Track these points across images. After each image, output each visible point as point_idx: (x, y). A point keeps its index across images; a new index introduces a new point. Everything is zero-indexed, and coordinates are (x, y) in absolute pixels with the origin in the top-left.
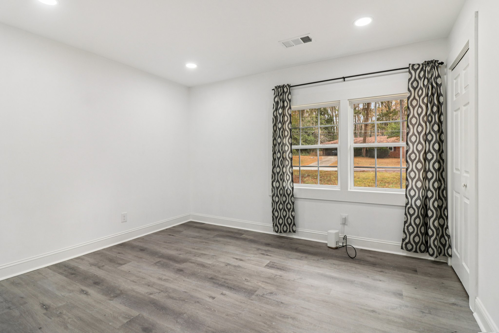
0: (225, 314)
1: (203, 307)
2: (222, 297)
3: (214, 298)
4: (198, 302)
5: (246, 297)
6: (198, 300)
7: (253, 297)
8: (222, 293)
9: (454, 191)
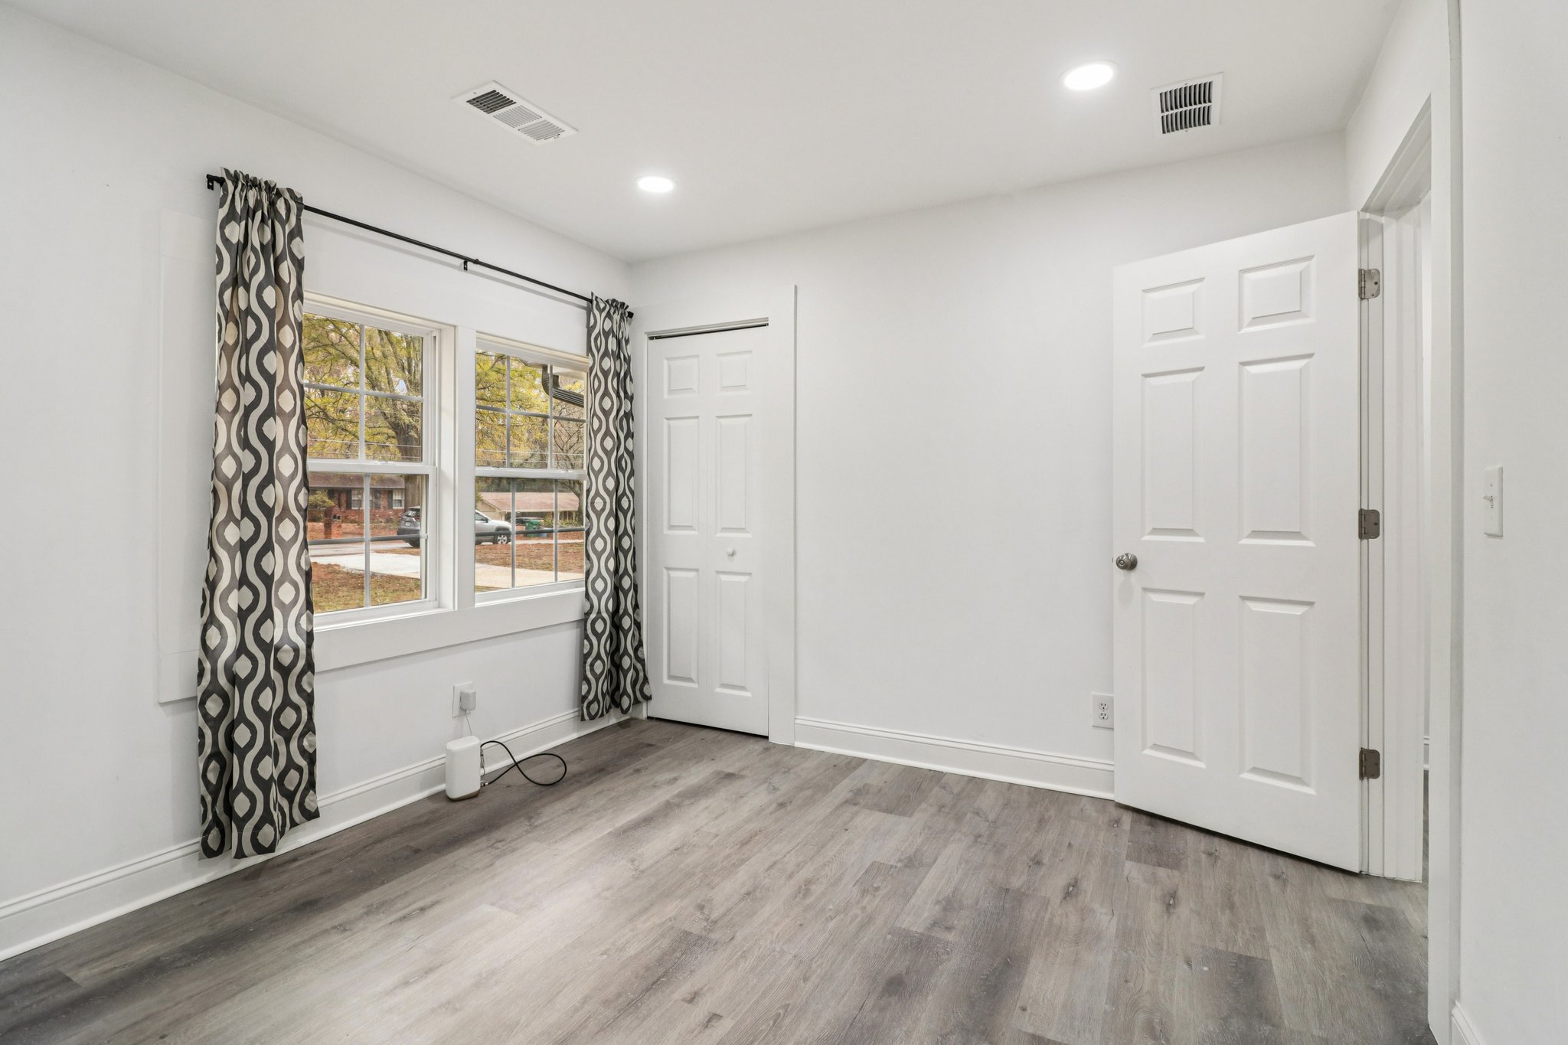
9: (666, 568)
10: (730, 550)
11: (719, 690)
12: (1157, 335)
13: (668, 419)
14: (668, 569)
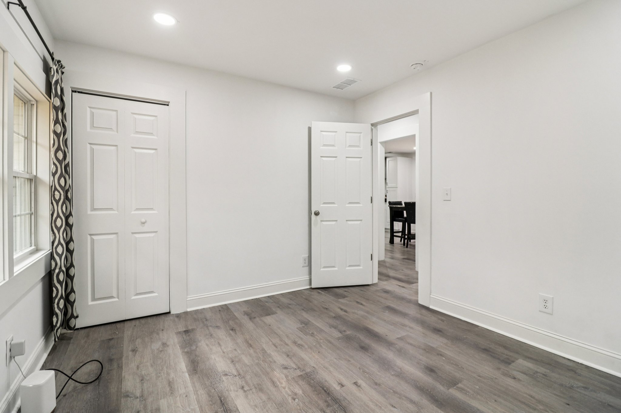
0: (351, 362)
1: (372, 376)
2: (345, 382)
3: (356, 383)
4: (376, 384)
5: (317, 373)
6: (376, 387)
7: (308, 370)
8: (341, 387)
9: (89, 234)
10: (143, 220)
11: (134, 298)
12: (324, 145)
13: (90, 144)
14: (91, 235)
